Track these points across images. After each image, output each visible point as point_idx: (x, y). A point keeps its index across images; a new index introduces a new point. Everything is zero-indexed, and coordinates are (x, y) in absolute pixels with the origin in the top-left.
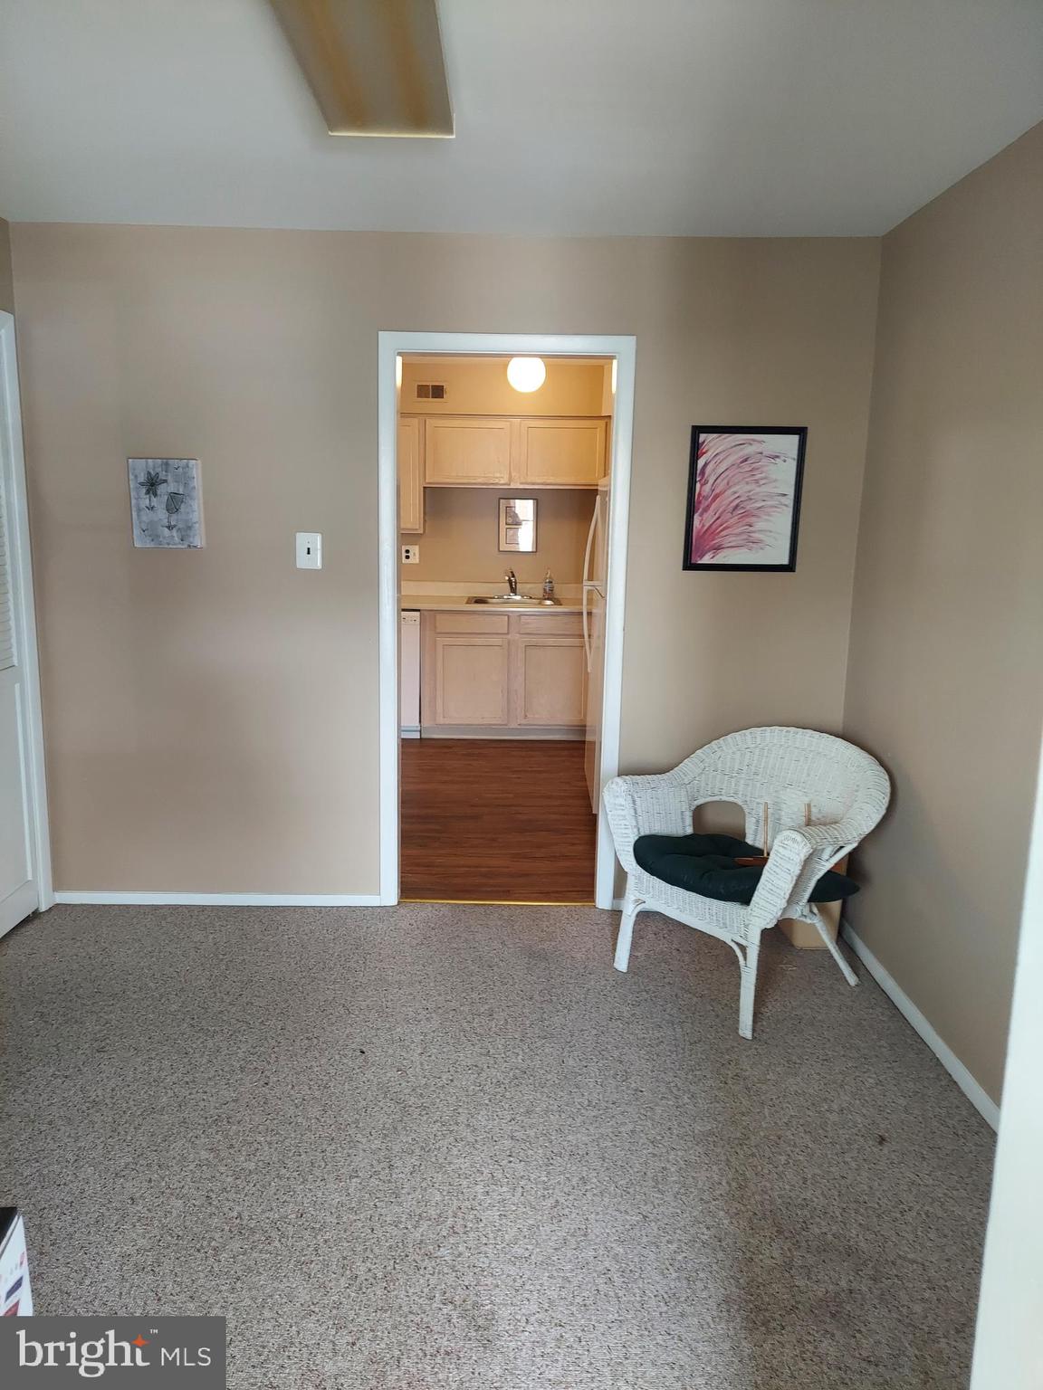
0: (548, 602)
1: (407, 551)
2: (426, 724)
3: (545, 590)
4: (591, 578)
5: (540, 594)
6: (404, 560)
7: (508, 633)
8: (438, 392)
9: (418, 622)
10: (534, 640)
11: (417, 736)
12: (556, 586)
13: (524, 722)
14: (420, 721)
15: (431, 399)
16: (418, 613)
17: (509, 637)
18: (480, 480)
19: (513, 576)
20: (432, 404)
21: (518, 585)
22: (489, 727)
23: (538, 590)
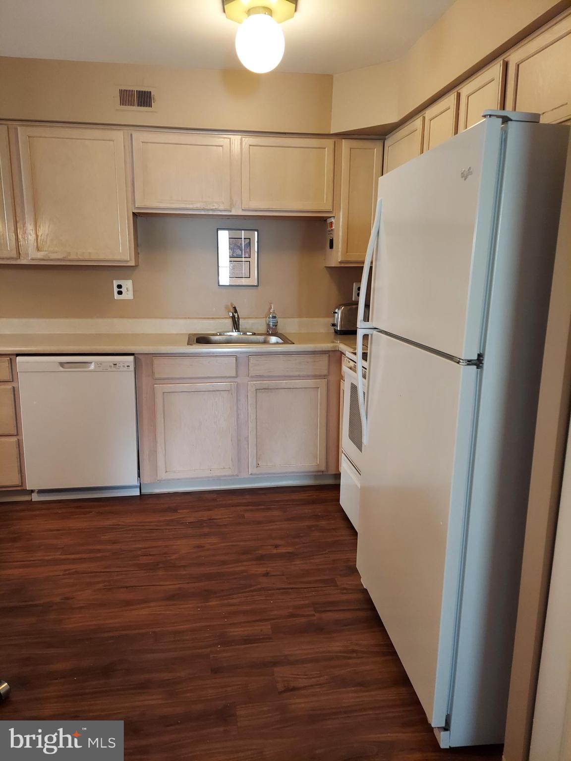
0: (273, 339)
1: (119, 286)
2: (146, 479)
3: (268, 325)
4: (366, 318)
5: (262, 328)
6: (116, 296)
7: (237, 376)
8: (144, 99)
9: (132, 368)
10: (266, 383)
11: (137, 493)
12: (280, 320)
13: (255, 471)
14: (139, 476)
15: (136, 108)
16: (131, 358)
17: (238, 380)
18: (198, 205)
19: (236, 311)
20: (136, 114)
21: (241, 321)
22: (218, 479)
23: (260, 325)
